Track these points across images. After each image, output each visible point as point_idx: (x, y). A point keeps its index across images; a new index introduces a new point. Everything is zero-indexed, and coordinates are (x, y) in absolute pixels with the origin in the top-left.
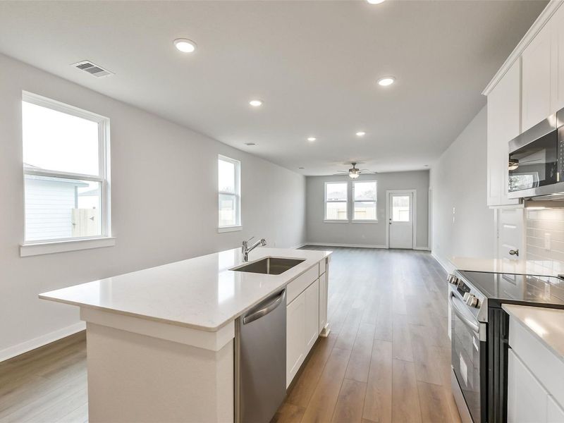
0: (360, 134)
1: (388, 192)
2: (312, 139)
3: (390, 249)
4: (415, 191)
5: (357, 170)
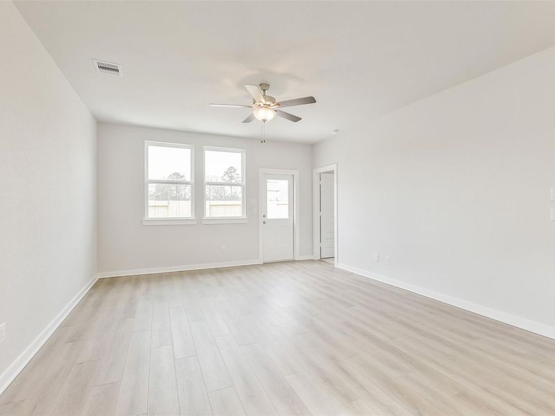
1: (261, 171)
4: (296, 173)
5: (272, 101)
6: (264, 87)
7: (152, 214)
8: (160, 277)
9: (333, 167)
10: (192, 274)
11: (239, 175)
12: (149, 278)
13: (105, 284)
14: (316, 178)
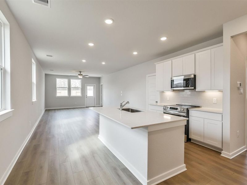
0: (104, 63)
1: (86, 84)
2: (84, 61)
3: (87, 107)
4: (95, 85)
5: (82, 75)
6: (80, 72)
9: (102, 84)
11: (80, 86)
14: (100, 86)
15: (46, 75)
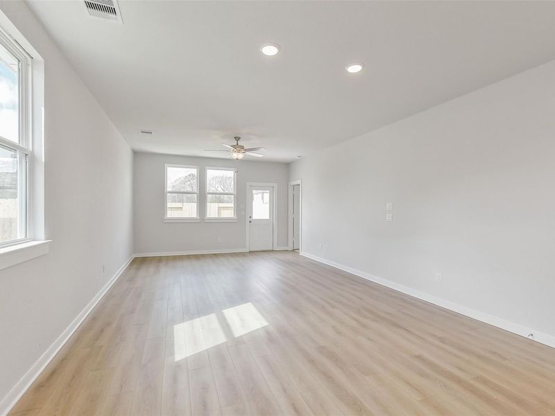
3: (250, 252)
4: (276, 185)
5: (242, 147)
6: (237, 139)
7: (170, 214)
8: (175, 258)
9: (299, 182)
10: (197, 257)
11: (231, 188)
12: (168, 259)
13: (139, 262)
14: (290, 189)
15: (136, 154)
